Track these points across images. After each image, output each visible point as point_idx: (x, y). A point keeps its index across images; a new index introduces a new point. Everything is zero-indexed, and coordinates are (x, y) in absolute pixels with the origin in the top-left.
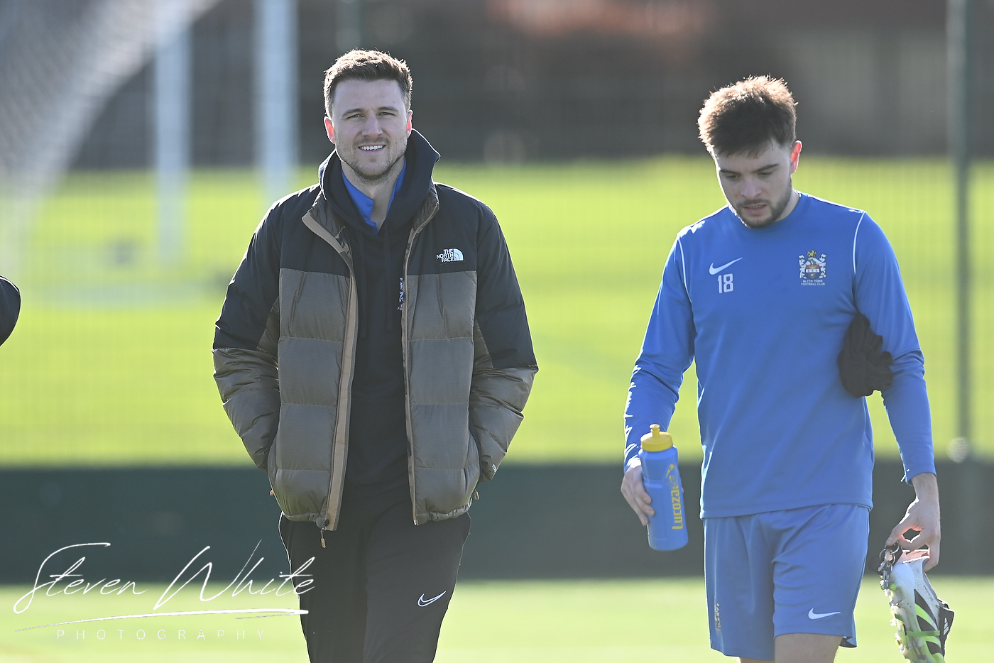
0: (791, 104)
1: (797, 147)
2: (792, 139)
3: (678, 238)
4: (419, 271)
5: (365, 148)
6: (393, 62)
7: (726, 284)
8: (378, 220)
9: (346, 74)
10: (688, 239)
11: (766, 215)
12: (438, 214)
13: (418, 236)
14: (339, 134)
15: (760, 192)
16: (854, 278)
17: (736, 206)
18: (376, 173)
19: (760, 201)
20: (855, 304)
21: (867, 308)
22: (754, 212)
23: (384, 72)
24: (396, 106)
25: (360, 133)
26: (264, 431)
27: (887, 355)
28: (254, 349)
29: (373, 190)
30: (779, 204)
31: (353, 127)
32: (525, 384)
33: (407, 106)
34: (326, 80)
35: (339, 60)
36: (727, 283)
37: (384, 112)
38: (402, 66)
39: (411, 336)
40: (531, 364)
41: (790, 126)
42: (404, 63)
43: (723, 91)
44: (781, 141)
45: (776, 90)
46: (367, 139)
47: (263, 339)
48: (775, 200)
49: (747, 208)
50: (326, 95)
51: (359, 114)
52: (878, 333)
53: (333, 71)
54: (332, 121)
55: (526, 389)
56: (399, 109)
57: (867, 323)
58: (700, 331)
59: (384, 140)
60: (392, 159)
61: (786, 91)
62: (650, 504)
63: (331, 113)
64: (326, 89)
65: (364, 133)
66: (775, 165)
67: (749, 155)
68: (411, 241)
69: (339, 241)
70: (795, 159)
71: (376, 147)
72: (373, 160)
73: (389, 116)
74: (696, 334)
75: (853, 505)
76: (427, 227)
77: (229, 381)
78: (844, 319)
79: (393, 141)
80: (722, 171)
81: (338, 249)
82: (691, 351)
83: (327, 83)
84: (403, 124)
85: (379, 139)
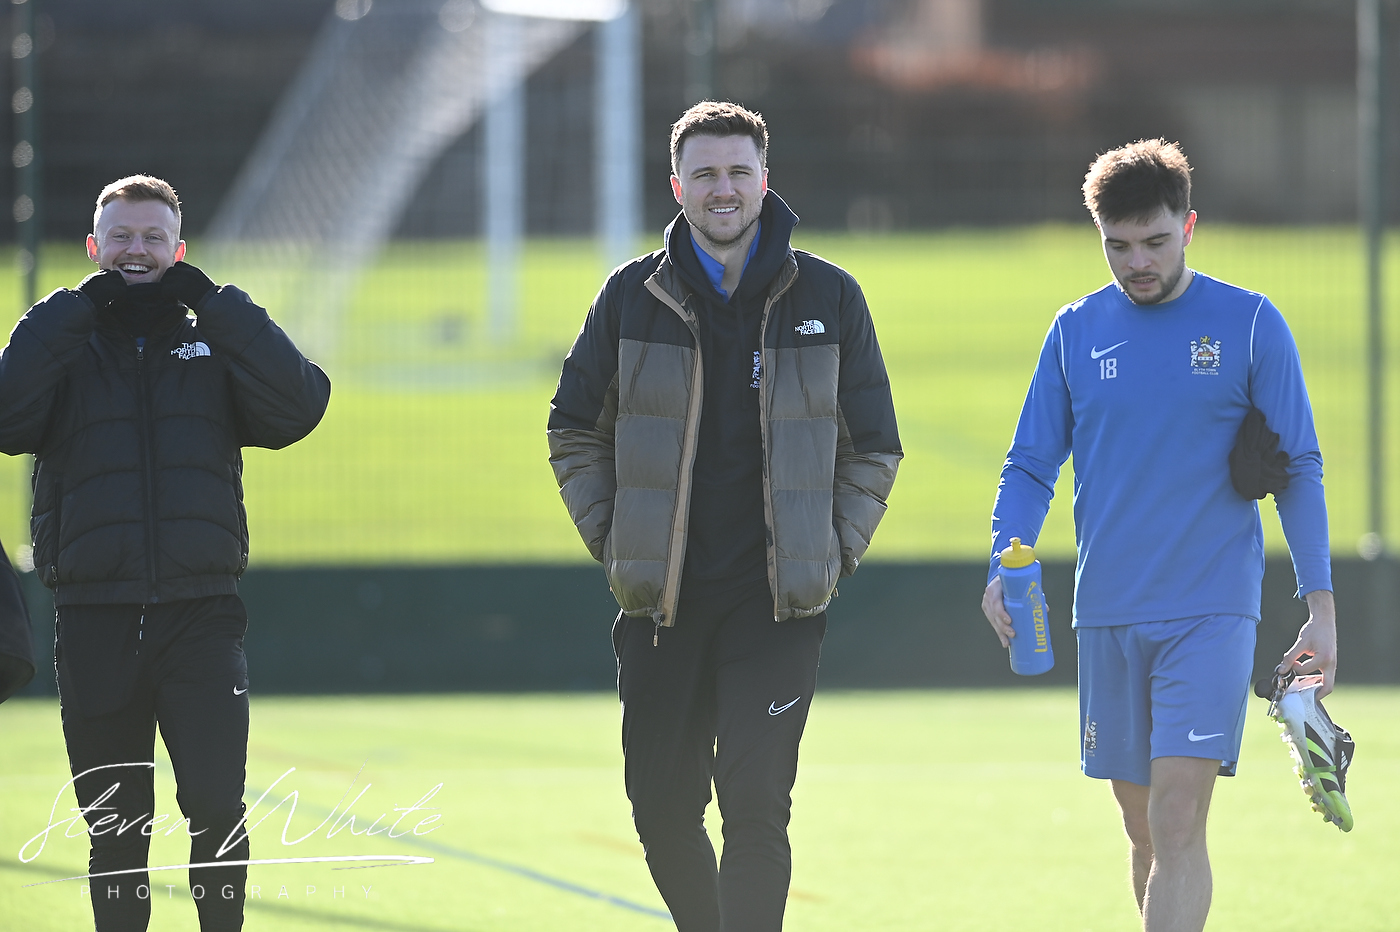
0: (1186, 170)
1: (1191, 217)
2: (1185, 208)
3: (1057, 318)
4: (777, 344)
5: (716, 210)
6: (747, 115)
7: (1109, 370)
8: (730, 288)
9: (695, 129)
10: (1068, 319)
11: (1155, 290)
12: (797, 283)
13: (775, 306)
14: (687, 195)
15: (1149, 263)
16: (1250, 368)
17: (1122, 281)
18: (728, 238)
19: (1149, 274)
20: (1249, 396)
21: (1263, 402)
22: (1143, 286)
23: (738, 126)
24: (750, 165)
25: (711, 194)
26: (601, 518)
27: (1284, 455)
28: (593, 430)
29: (723, 256)
30: (1170, 279)
31: (703, 187)
32: (889, 470)
33: (762, 164)
34: (673, 134)
35: (688, 112)
36: (1110, 368)
37: (738, 171)
38: (757, 119)
39: (770, 415)
40: (896, 450)
41: (1185, 192)
42: (760, 115)
43: (1111, 154)
44: (1174, 208)
45: (1171, 155)
46: (718, 201)
47: (601, 418)
48: (1166, 274)
49: (1133, 282)
50: (672, 151)
51: (710, 173)
52: (1275, 430)
53: (682, 125)
54: (679, 181)
55: (890, 476)
56: (753, 168)
57: (1263, 418)
58: (1079, 421)
59: (737, 202)
60: (746, 222)
61: (1181, 155)
62: (1010, 625)
63: (678, 171)
64: (673, 144)
65: (715, 194)
66: (1167, 234)
67: (1138, 222)
68: (767, 311)
69: (685, 309)
70: (1189, 231)
71: (728, 210)
72: (725, 224)
73: (743, 175)
74: (1074, 424)
75: (1242, 616)
76: (783, 297)
77: (564, 465)
78: (1237, 413)
79: (747, 202)
80: (1108, 240)
81: (684, 317)
82: (1067, 444)
83: (674, 138)
84: (758, 184)
85: (732, 200)
